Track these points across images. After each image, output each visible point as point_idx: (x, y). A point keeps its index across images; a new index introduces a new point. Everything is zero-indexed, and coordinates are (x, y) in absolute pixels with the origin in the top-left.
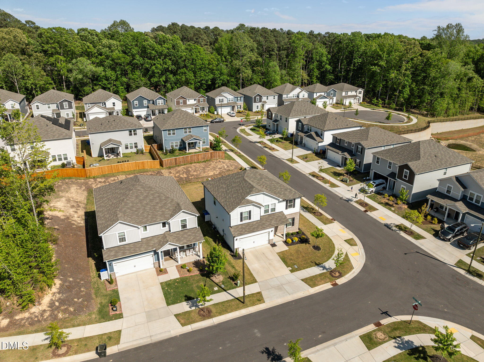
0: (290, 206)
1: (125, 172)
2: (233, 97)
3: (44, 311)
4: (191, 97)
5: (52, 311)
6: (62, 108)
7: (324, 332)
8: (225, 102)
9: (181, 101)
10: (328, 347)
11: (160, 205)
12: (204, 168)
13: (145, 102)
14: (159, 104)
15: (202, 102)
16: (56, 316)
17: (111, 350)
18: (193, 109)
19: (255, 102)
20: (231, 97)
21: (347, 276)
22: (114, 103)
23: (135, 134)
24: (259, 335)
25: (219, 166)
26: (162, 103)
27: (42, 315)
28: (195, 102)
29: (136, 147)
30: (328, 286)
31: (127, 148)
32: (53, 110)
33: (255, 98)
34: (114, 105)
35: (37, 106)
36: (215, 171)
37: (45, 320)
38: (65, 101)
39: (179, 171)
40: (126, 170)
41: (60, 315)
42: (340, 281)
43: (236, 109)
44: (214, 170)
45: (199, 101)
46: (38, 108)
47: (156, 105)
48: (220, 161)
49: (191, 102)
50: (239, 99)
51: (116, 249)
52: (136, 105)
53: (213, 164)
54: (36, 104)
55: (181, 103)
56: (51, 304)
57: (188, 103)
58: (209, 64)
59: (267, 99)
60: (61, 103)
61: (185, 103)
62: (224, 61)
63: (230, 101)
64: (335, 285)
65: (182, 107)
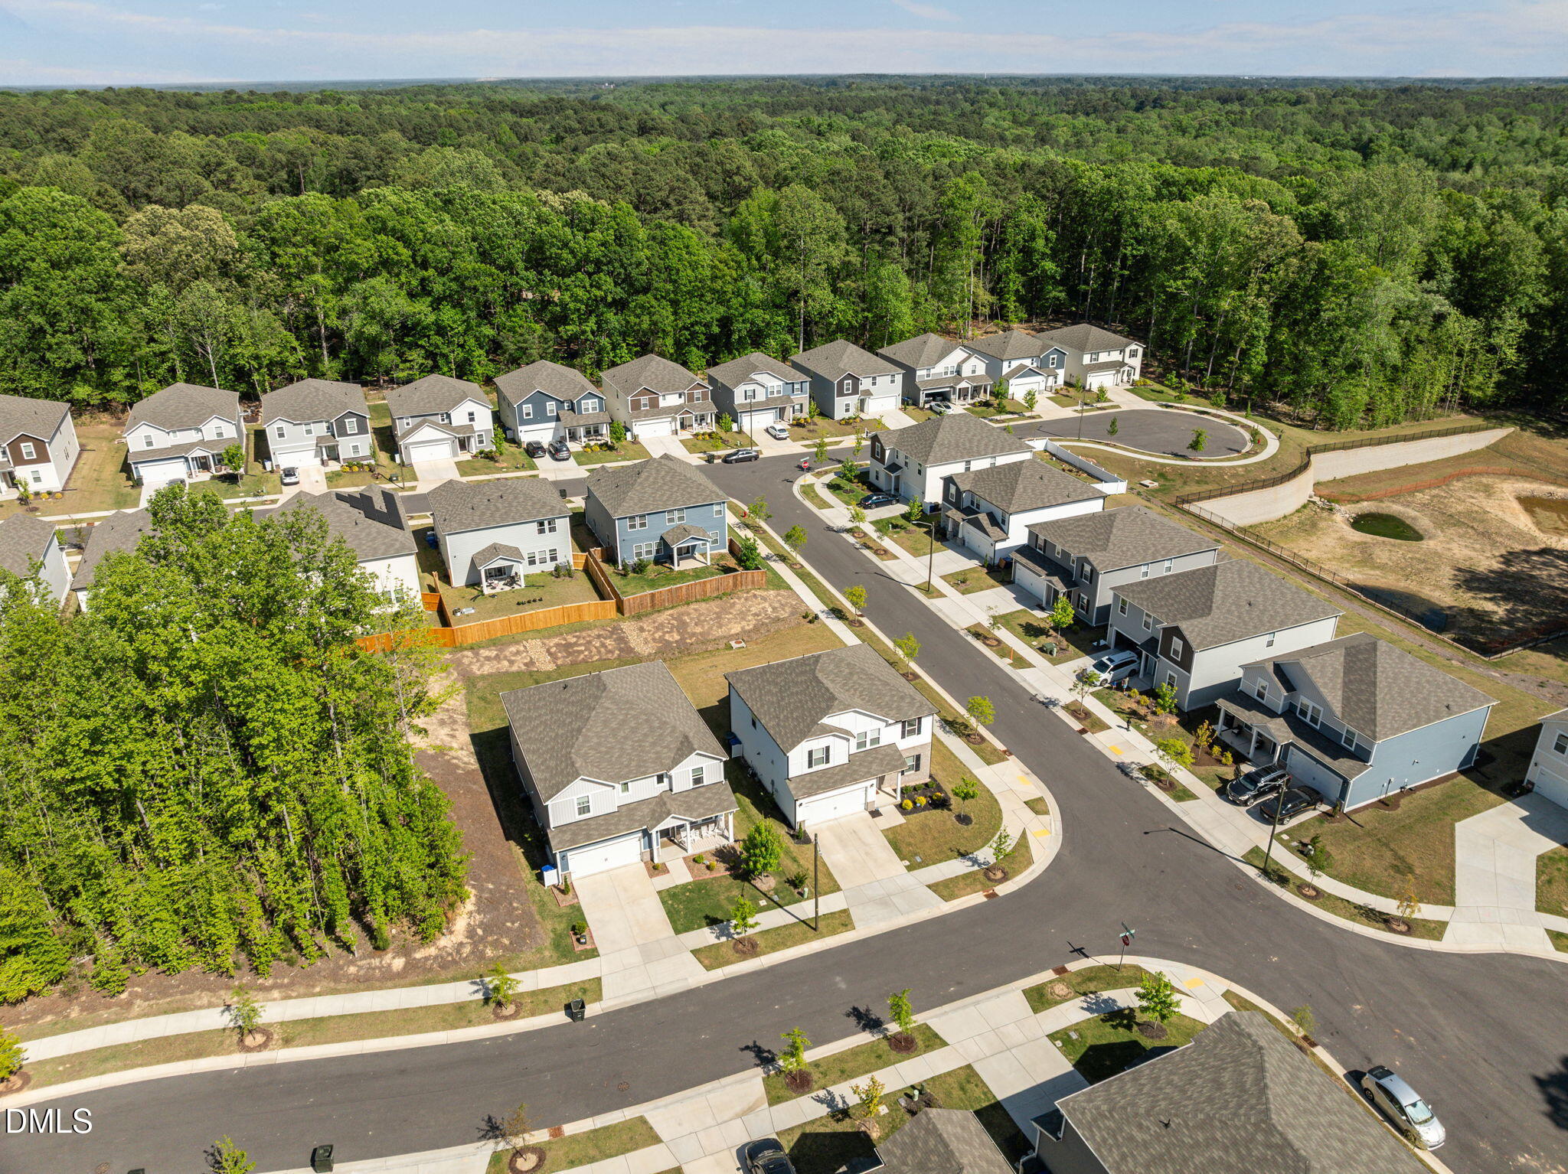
0: (912, 732)
1: (538, 631)
2: (781, 383)
3: (461, 944)
4: (669, 389)
5: (475, 945)
6: (343, 433)
7: (959, 983)
8: (761, 396)
9: (644, 399)
10: (965, 1007)
11: (650, 740)
12: (719, 616)
13: (551, 406)
14: (587, 409)
15: (698, 400)
16: (482, 953)
17: (592, 1010)
18: (674, 419)
19: (841, 394)
20: (774, 384)
21: (1018, 878)
22: (471, 414)
23: (552, 530)
24: (843, 986)
25: (754, 610)
26: (594, 409)
27: (458, 952)
28: (682, 401)
29: (554, 559)
30: (978, 898)
31: (532, 562)
32: (320, 439)
33: (841, 383)
34: (472, 420)
35: (279, 429)
36: (744, 623)
37: (465, 960)
38: (351, 414)
39: (662, 625)
40: (541, 626)
41: (489, 952)
42: (1002, 890)
43: (789, 414)
44: (743, 619)
45: (691, 398)
46: (281, 435)
47: (580, 413)
48: (755, 596)
49: (671, 400)
50: (797, 386)
51: (573, 827)
52: (528, 414)
53: (739, 604)
54: (275, 426)
55: (645, 405)
56: (471, 933)
57: (662, 403)
58: (714, 278)
59: (874, 384)
60: (341, 424)
61: (654, 404)
62: (754, 270)
63: (772, 394)
64: (992, 896)
65: (647, 415)
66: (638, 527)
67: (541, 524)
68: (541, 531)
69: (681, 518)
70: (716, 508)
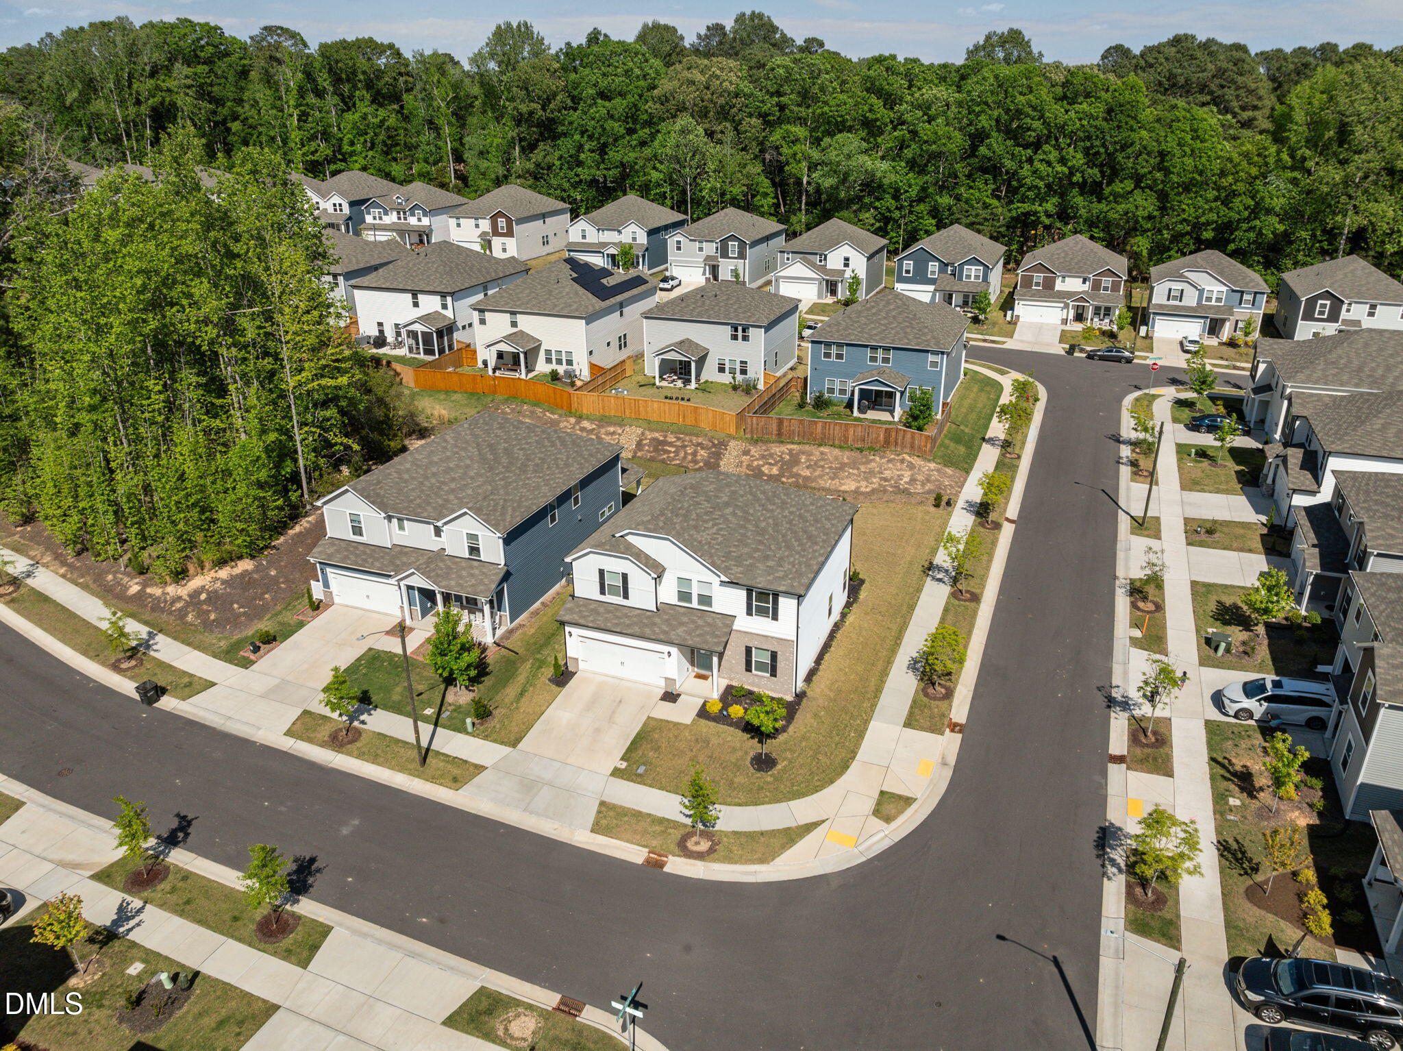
0: (762, 612)
1: (649, 422)
2: (1224, 289)
3: (180, 598)
4: (1070, 272)
5: (188, 604)
6: (725, 255)
7: (442, 921)
8: (1191, 300)
9: (1038, 277)
10: (392, 946)
12: (842, 466)
13: (933, 267)
14: (969, 277)
15: (1106, 289)
16: (186, 615)
17: (167, 703)
18: (1066, 306)
19: (1309, 316)
20: (1216, 289)
21: (716, 866)
22: (847, 259)
23: (745, 338)
24: (345, 831)
25: (887, 474)
26: (977, 277)
27: (173, 603)
28: (1086, 287)
29: (744, 372)
30: (635, 854)
31: (722, 370)
32: (708, 258)
33: (1312, 302)
34: (846, 265)
35: (679, 242)
36: (864, 483)
37: (171, 613)
38: (733, 238)
39: (771, 455)
41: (190, 618)
42: (677, 866)
43: (1226, 332)
44: (866, 479)
45: (1096, 286)
46: (679, 248)
47: (960, 279)
48: (902, 461)
49: (1073, 285)
50: (1246, 297)
51: (343, 545)
52: (908, 272)
53: (877, 461)
54: (676, 239)
55: (1038, 284)
56: (195, 594)
57: (1059, 286)
58: (1223, 174)
59: (1371, 314)
60: (724, 243)
61: (1049, 284)
62: (1284, 168)
63: (1209, 299)
64: (655, 865)
65: (1037, 296)
66: (833, 359)
67: (736, 330)
68: (735, 337)
69: (886, 360)
70: (931, 358)
